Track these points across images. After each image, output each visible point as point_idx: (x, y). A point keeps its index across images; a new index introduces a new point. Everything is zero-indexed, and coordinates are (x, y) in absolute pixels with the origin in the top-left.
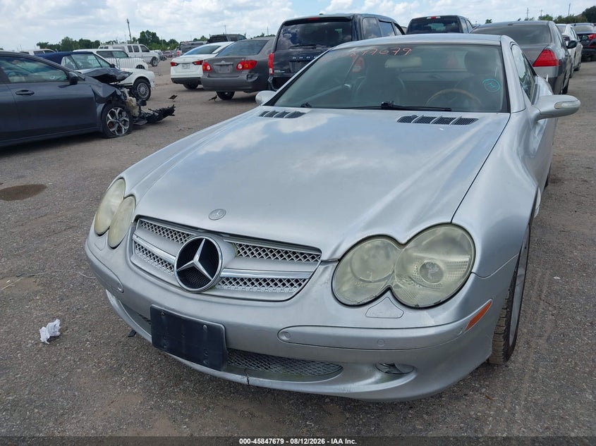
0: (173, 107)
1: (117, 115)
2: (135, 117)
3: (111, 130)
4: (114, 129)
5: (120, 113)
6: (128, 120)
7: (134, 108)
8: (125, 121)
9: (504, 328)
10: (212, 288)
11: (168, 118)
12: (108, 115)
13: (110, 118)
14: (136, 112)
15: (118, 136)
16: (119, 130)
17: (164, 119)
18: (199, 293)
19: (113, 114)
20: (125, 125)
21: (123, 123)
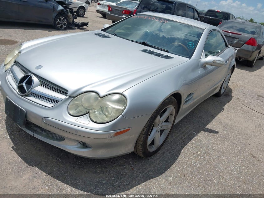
0: (88, 23)
1: (62, 20)
2: (71, 23)
3: (58, 26)
4: (59, 26)
5: (64, 19)
6: (66, 23)
7: (70, 18)
8: (65, 24)
9: (142, 142)
10: (27, 96)
11: (85, 27)
12: (58, 19)
13: (59, 21)
14: (71, 21)
15: (60, 29)
16: (61, 27)
17: (83, 27)
18: (22, 96)
19: (60, 19)
20: (64, 25)
21: (64, 24)
